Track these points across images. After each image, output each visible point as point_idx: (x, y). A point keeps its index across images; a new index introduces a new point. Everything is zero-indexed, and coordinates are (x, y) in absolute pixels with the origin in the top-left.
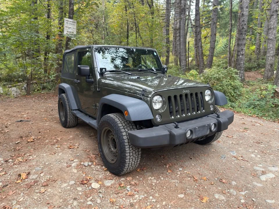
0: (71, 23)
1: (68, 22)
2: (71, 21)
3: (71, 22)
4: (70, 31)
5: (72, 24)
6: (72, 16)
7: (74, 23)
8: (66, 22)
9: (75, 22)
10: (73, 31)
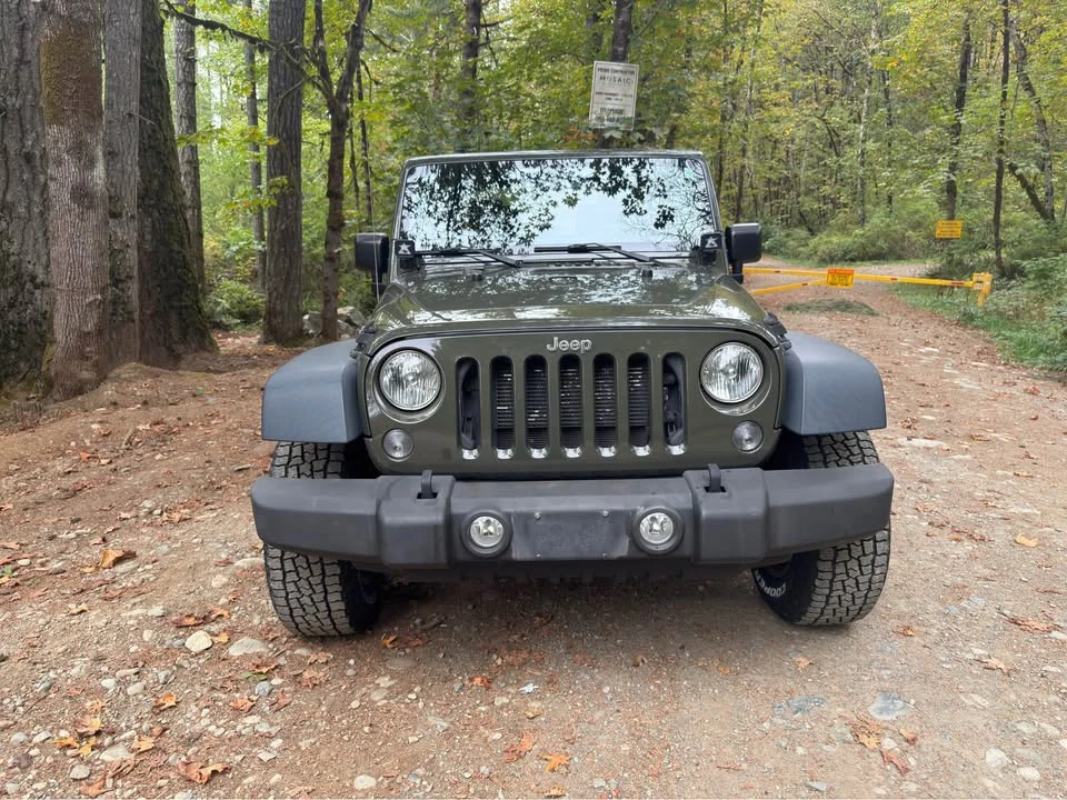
0: (618, 75)
1: (607, 74)
2: (618, 68)
3: (617, 71)
4: (611, 107)
5: (620, 80)
6: (621, 49)
7: (629, 76)
8: (600, 74)
9: (631, 69)
10: (621, 108)
